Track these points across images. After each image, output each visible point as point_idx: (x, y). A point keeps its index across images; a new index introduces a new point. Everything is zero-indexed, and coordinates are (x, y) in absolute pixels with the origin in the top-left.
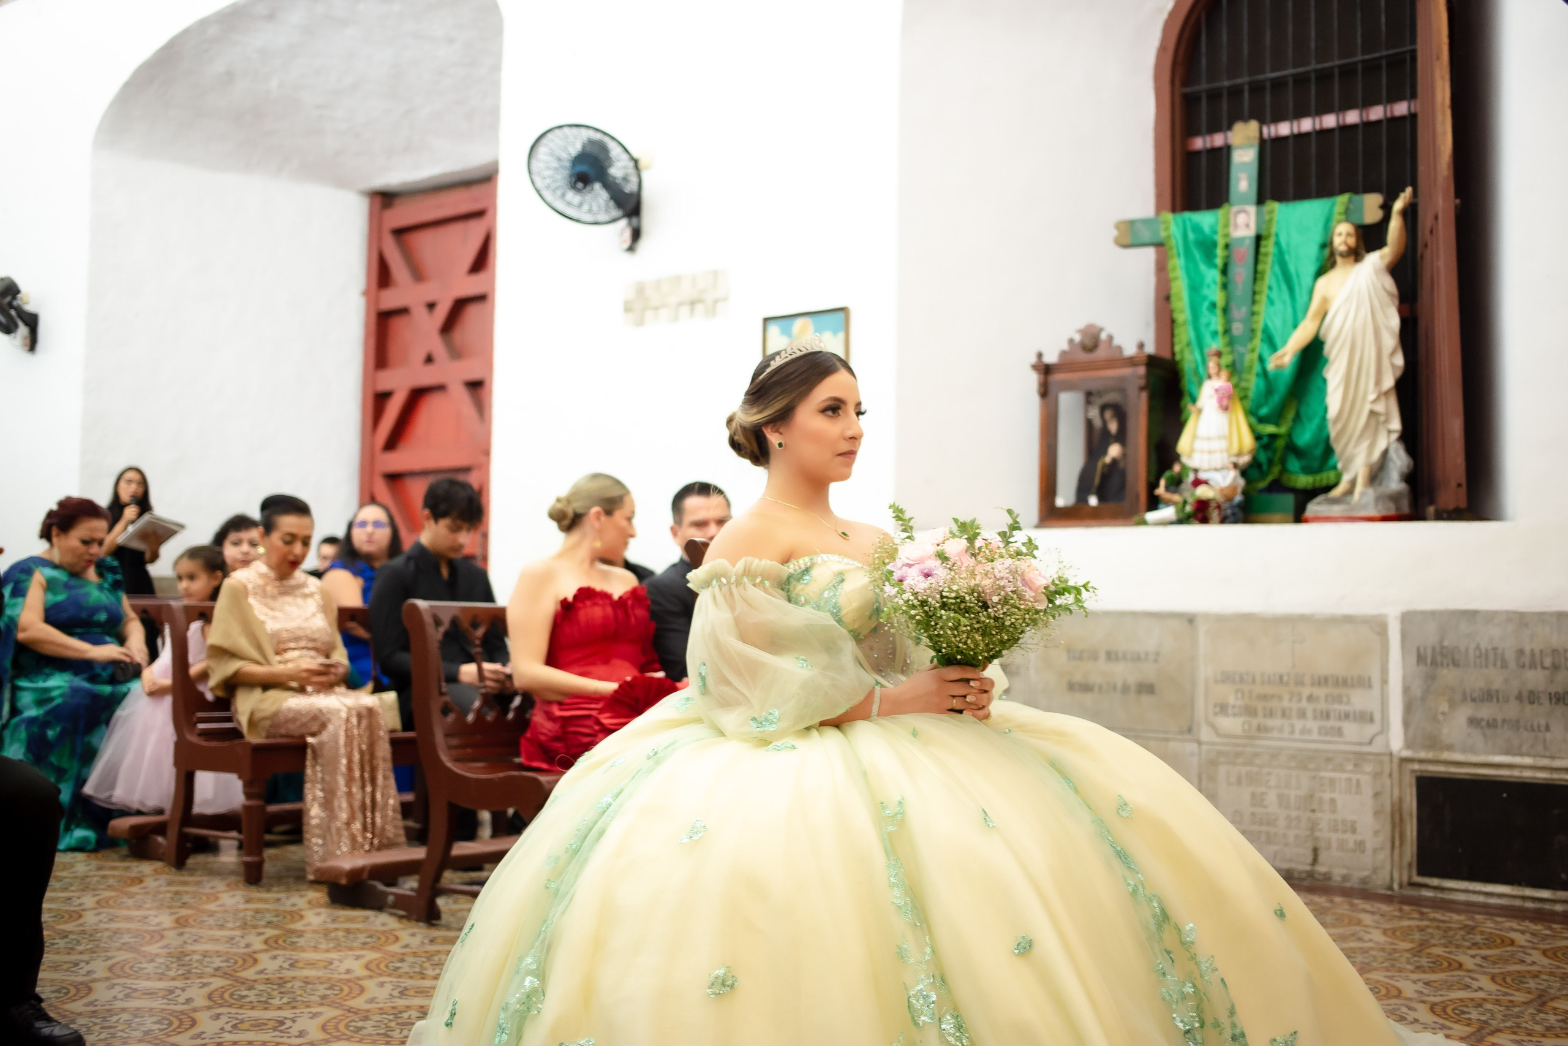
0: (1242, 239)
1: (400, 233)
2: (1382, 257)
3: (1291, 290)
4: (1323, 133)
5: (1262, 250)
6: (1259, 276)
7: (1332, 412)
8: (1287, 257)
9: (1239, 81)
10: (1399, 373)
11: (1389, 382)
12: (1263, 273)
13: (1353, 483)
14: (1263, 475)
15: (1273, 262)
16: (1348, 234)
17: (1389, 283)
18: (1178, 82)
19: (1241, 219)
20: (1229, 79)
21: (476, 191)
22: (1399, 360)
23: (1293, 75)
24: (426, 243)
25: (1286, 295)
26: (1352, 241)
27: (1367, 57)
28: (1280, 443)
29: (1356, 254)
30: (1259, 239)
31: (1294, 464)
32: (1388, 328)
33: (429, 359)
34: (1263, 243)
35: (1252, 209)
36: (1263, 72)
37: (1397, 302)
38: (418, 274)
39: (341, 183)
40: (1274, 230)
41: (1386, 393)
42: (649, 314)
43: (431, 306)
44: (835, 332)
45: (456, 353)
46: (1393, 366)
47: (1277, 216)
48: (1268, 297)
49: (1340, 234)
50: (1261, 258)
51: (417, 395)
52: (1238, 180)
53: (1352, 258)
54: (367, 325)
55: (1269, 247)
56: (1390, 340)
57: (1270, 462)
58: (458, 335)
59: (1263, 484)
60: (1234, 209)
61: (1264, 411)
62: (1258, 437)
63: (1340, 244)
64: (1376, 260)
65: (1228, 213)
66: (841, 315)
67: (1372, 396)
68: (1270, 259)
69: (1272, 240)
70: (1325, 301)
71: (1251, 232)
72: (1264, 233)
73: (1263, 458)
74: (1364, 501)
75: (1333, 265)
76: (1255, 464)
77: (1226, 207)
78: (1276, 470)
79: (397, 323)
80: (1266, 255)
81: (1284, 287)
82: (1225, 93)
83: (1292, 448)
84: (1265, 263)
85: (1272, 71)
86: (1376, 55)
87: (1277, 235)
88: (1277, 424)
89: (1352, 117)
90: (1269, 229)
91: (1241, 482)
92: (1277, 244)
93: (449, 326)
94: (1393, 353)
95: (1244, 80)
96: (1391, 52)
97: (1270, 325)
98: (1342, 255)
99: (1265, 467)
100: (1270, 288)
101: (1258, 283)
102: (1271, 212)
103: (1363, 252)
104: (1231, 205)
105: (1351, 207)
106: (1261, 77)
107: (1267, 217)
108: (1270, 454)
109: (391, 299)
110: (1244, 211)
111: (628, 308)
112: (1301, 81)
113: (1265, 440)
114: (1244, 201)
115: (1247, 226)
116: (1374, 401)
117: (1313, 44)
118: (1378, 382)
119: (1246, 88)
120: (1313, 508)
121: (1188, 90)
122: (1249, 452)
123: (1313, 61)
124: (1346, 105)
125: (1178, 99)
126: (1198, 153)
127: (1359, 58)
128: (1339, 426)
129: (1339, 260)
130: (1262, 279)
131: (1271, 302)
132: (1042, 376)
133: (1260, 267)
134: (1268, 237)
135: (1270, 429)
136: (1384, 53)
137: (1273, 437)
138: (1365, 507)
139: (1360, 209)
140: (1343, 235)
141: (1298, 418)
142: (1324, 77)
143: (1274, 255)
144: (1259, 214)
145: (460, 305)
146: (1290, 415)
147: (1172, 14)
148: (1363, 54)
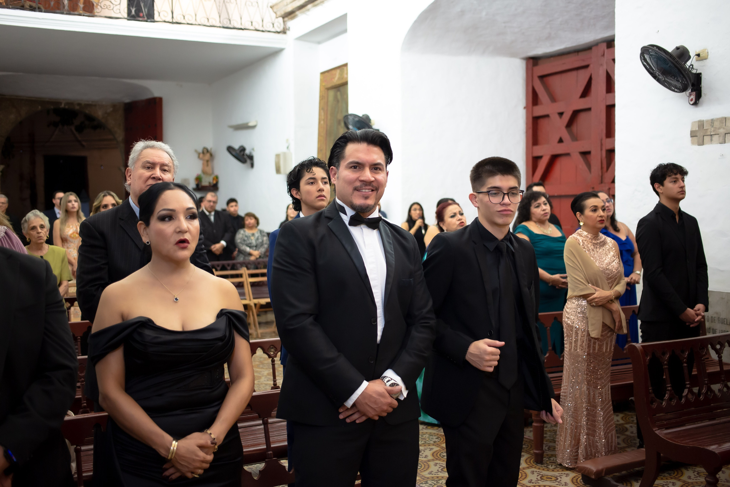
1: (542, 77)
21: (582, 55)
24: (556, 82)
33: (561, 141)
38: (553, 99)
39: (513, 55)
42: (707, 139)
43: (561, 114)
45: (575, 138)
51: (554, 158)
54: (527, 124)
58: (574, 128)
79: (542, 122)
93: (570, 124)
109: (539, 111)
111: (693, 134)
145: (576, 113)
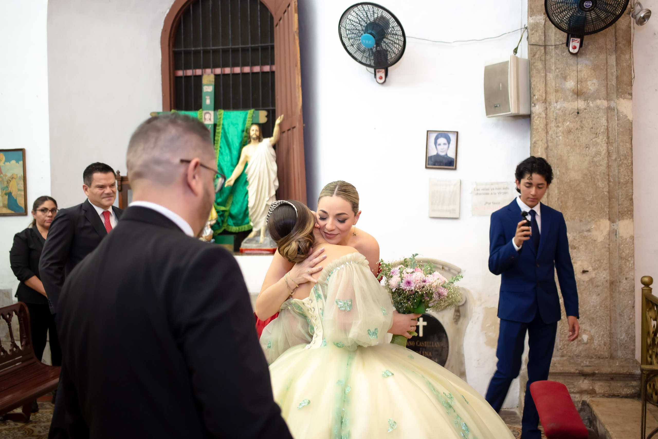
0: (209, 125)
2: (270, 141)
3: (230, 149)
4: (235, 75)
5: (217, 131)
6: (215, 142)
7: (250, 205)
8: (228, 135)
9: (199, 48)
10: (277, 188)
11: (273, 193)
12: (218, 141)
13: (259, 233)
14: (220, 227)
15: (222, 136)
16: (256, 130)
17: (272, 151)
18: (171, 45)
19: (207, 116)
20: (194, 47)
22: (277, 184)
23: (222, 49)
25: (227, 151)
26: (258, 133)
27: (253, 45)
28: (227, 214)
29: (259, 139)
30: (215, 125)
31: (231, 222)
32: (273, 170)
34: (217, 128)
35: (212, 112)
36: (210, 46)
37: (275, 159)
40: (222, 122)
41: (273, 197)
44: (17, 161)
46: (275, 186)
47: (222, 116)
48: (220, 151)
49: (253, 130)
50: (216, 134)
52: (206, 99)
53: (258, 140)
55: (219, 130)
56: (274, 176)
57: (223, 221)
59: (220, 231)
60: (204, 112)
61: (219, 200)
62: (218, 212)
63: (253, 135)
64: (267, 142)
65: (202, 113)
66: (21, 153)
67: (267, 199)
68: (220, 135)
69: (221, 126)
70: (246, 157)
71: (212, 122)
72: (218, 123)
73: (220, 220)
74: (265, 242)
75: (250, 142)
76: (217, 223)
77: (201, 110)
78: (225, 225)
80: (219, 133)
81: (227, 148)
82: (192, 52)
83: (231, 216)
84: (219, 137)
85: (213, 46)
86: (257, 45)
87: (223, 125)
88: (225, 206)
89: (247, 69)
90: (220, 122)
91: (212, 231)
92: (223, 128)
94: (274, 181)
95: (201, 48)
96: (263, 45)
97: (222, 164)
98: (254, 139)
99: (221, 224)
100: (220, 147)
101: (216, 145)
102: (220, 114)
103: (262, 138)
104: (203, 110)
105: (254, 115)
106: (209, 48)
107: (219, 117)
108: (222, 218)
110: (208, 113)
112: (225, 51)
113: (221, 213)
114: (208, 108)
115: (210, 119)
116: (268, 201)
117: (230, 37)
118: (269, 193)
119: (202, 52)
120: (244, 245)
121: (176, 50)
122: (215, 219)
123: (230, 44)
124: (245, 64)
125: (171, 53)
126: (181, 77)
127: (250, 45)
128: (254, 210)
129: (252, 141)
130: (217, 143)
131: (222, 154)
132: (120, 182)
133: (216, 138)
134: (219, 125)
135: (223, 208)
136: (260, 45)
137: (223, 211)
138: (266, 245)
139: (258, 116)
140: (254, 131)
141: (233, 202)
142: (235, 51)
143: (222, 133)
144: (215, 115)
146: (230, 202)
147: (168, 15)
148: (251, 44)
